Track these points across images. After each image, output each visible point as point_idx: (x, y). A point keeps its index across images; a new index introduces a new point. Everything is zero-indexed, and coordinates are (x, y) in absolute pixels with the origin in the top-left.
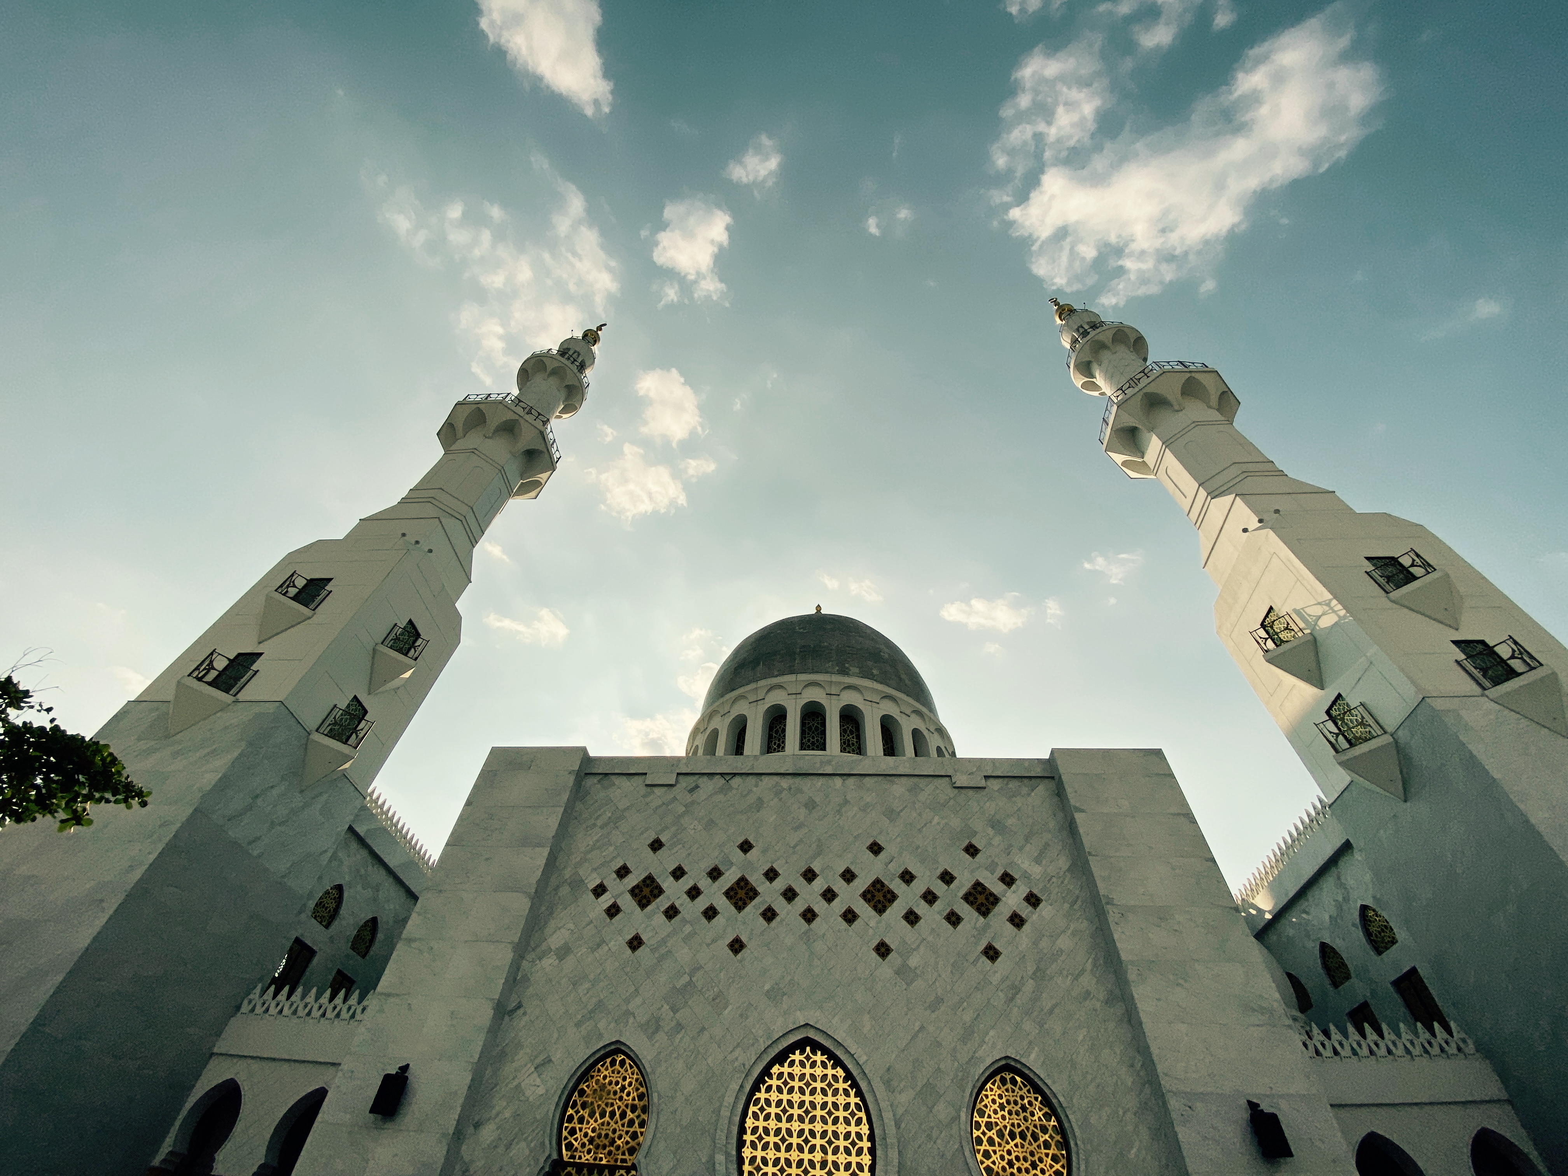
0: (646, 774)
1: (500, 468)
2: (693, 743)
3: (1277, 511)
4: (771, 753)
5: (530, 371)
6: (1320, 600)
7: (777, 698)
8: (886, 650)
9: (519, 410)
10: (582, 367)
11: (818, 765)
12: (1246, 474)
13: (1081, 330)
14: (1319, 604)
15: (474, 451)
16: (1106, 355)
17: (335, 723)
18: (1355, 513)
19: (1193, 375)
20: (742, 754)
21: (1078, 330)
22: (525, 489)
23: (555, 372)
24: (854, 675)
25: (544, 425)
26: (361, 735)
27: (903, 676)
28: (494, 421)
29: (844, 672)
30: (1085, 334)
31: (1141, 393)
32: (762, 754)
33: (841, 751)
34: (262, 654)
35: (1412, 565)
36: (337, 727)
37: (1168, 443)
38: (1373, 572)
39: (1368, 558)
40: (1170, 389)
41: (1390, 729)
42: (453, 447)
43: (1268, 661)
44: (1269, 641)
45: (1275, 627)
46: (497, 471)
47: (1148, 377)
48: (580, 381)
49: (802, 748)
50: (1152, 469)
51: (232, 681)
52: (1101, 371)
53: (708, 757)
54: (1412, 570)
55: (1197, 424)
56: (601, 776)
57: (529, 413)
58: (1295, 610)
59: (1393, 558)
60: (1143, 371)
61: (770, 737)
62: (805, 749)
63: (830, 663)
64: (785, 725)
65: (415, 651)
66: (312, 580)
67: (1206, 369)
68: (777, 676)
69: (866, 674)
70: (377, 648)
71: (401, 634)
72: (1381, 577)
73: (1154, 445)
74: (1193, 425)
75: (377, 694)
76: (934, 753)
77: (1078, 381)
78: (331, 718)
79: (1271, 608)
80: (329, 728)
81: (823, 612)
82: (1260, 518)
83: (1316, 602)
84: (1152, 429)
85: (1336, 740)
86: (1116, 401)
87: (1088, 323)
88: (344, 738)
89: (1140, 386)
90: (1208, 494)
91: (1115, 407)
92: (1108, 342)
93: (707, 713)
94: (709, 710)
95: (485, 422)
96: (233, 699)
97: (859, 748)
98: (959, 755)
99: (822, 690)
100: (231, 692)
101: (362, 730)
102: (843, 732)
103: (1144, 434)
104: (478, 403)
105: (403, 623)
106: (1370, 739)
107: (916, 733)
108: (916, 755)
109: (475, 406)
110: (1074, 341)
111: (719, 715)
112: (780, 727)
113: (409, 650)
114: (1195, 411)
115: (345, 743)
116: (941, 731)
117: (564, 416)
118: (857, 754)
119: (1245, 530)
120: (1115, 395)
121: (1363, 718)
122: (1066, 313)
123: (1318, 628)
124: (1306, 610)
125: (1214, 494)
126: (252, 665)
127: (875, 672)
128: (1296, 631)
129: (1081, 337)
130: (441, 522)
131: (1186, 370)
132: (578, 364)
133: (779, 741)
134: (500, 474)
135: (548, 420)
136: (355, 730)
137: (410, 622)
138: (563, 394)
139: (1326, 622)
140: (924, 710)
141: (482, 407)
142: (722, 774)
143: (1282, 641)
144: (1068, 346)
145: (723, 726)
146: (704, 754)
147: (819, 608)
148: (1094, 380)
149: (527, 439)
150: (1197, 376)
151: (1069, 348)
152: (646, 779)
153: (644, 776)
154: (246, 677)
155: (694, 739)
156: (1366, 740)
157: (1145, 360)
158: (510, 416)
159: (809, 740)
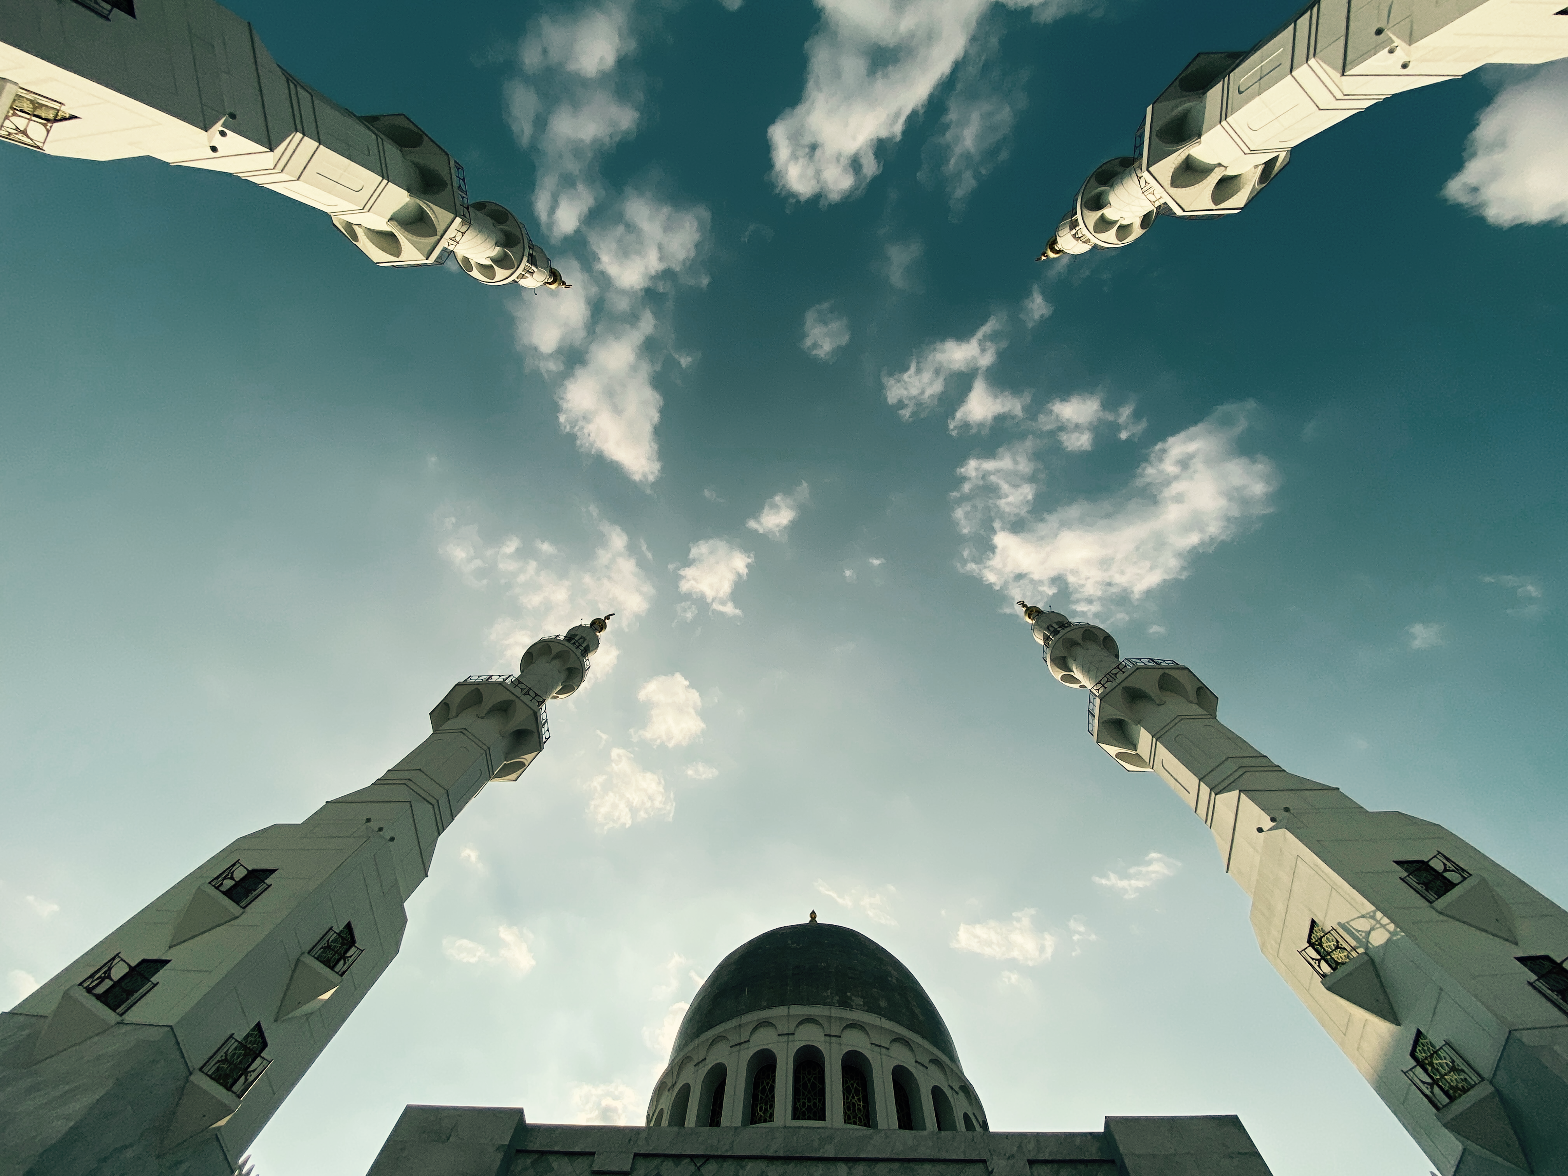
0: (593, 1154)
1: (486, 748)
2: (657, 1105)
3: (1287, 810)
4: (755, 1123)
5: (534, 654)
6: (1364, 912)
7: (764, 1040)
8: (894, 973)
9: (517, 691)
10: (586, 651)
11: (816, 1144)
12: (1244, 770)
13: (1052, 629)
14: (1363, 916)
15: (463, 731)
16: (1079, 651)
17: (225, 1061)
18: (1367, 812)
19: (1167, 671)
20: (718, 1124)
21: (1048, 629)
22: (506, 771)
23: (559, 656)
24: (858, 1008)
25: (539, 706)
26: (250, 1079)
27: (917, 1011)
28: (489, 702)
29: (845, 1004)
30: (1055, 632)
31: (1120, 687)
32: (745, 1124)
33: (845, 1122)
34: (169, 961)
35: (1445, 870)
36: (225, 1066)
37: (1158, 736)
38: (1407, 878)
39: (1398, 863)
40: (1150, 685)
41: (1487, 1073)
42: (444, 727)
43: (1329, 989)
44: (1323, 963)
45: (1324, 945)
46: (482, 751)
47: (1124, 672)
48: (582, 665)
49: (795, 1117)
50: (1148, 762)
51: (125, 996)
52: (1077, 666)
53: (675, 1129)
54: (1446, 874)
55: (1182, 718)
56: (536, 1156)
57: (527, 693)
58: (1339, 924)
59: (1422, 862)
60: (1118, 667)
61: (755, 1098)
62: (798, 1119)
63: (829, 991)
64: (774, 1081)
65: (345, 963)
66: (254, 871)
67: (1177, 666)
68: (764, 1008)
69: (872, 1008)
70: (303, 959)
71: (335, 941)
72: (1419, 884)
73: (1144, 738)
74: (1178, 719)
75: (283, 1021)
76: (961, 1125)
77: (1058, 674)
78: (222, 1053)
79: (1313, 923)
80: (217, 1065)
81: (820, 920)
82: (1272, 816)
83: (1359, 915)
84: (1139, 722)
85: (1432, 1092)
86: (1097, 694)
87: (1057, 623)
88: (230, 1081)
89: (1119, 680)
90: (1211, 790)
91: (1098, 700)
92: (1079, 640)
93: (679, 1058)
94: (682, 1055)
95: (481, 702)
96: (119, 1019)
97: (867, 1116)
98: (992, 1128)
99: (821, 1030)
100: (118, 1011)
101: (254, 1071)
102: (847, 1091)
103: (1133, 727)
104: (479, 684)
105: (339, 927)
106: (1469, 1090)
107: (937, 1093)
108: (939, 1129)
109: (475, 687)
110: (1046, 639)
111: (692, 1064)
112: (768, 1084)
113: (338, 961)
114: (1175, 706)
115: (229, 1089)
116: (967, 1090)
117: (560, 696)
118: (865, 1126)
119: (1260, 830)
120: (1095, 688)
121: (1453, 1062)
122: (1035, 614)
123: (1371, 946)
124: (1351, 923)
125: (1218, 789)
126: (153, 975)
127: (883, 1004)
128: (1349, 950)
129: (1053, 634)
130: (411, 807)
131: (1159, 667)
132: (582, 648)
133: (766, 1104)
134: (484, 755)
135: (544, 701)
136: (245, 1072)
137: (349, 926)
138: (563, 676)
139: (1378, 938)
140: (945, 1059)
141: (479, 687)
142: (692, 1157)
143: (1337, 963)
144: (1042, 643)
145: (695, 1078)
146: (670, 1125)
147: (813, 915)
148: (1072, 673)
149: (519, 719)
150: (1170, 672)
151: (1043, 644)
152: (593, 1160)
153: (591, 1158)
154: (141, 991)
155: (658, 1101)
156: (1465, 1091)
157: (1117, 656)
158: (507, 696)
159: (804, 1104)
